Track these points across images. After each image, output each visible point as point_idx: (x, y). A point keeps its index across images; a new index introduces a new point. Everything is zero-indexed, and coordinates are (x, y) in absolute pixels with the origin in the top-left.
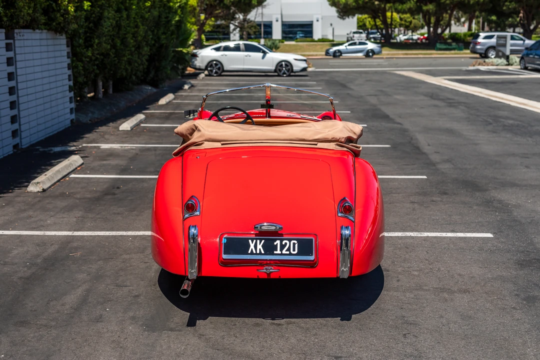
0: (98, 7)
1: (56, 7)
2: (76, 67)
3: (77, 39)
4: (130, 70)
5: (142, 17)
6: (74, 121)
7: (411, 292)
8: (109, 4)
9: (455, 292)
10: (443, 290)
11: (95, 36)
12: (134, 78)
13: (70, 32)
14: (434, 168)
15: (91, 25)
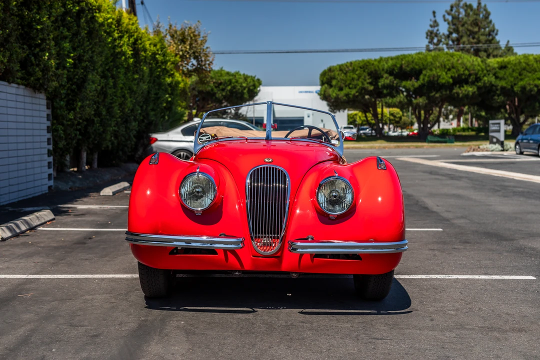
0: (82, 69)
1: (35, 60)
2: (57, 130)
3: (58, 100)
4: (116, 144)
5: (130, 89)
6: (53, 188)
7: (451, 331)
8: (94, 67)
9: (507, 331)
10: (491, 329)
11: (78, 99)
12: (121, 153)
13: (50, 90)
14: (448, 222)
15: (74, 87)
